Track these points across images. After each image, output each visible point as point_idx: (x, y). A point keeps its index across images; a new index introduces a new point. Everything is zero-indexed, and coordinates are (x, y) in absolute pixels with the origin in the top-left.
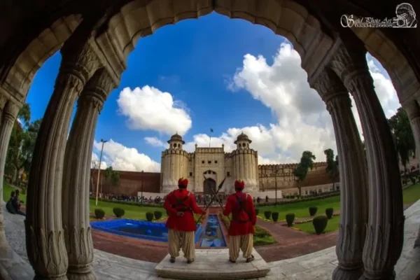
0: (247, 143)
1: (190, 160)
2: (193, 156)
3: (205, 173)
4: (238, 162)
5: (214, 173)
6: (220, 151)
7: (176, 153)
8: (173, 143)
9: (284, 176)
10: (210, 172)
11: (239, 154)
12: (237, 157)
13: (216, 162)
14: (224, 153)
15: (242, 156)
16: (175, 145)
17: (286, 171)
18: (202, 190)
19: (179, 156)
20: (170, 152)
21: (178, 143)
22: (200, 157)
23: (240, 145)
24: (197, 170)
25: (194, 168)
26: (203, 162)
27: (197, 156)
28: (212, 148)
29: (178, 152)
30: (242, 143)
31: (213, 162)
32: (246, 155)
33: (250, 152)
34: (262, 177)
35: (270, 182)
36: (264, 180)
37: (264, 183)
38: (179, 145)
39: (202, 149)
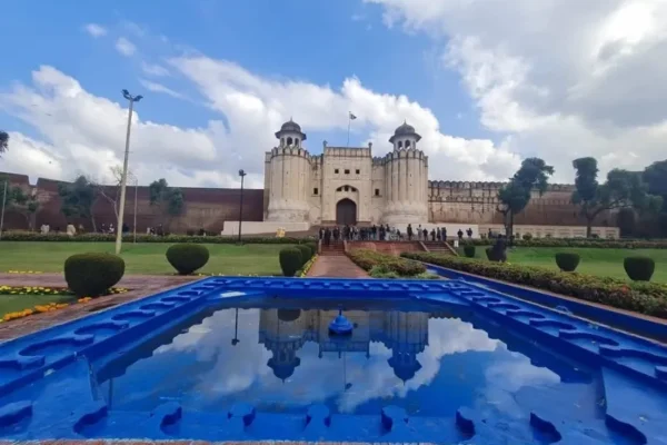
0: (412, 140)
1: (315, 168)
2: (319, 161)
3: (339, 190)
4: (396, 173)
5: (354, 190)
6: (364, 153)
7: (291, 154)
8: (286, 137)
9: (472, 202)
10: (347, 188)
11: (399, 158)
12: (396, 164)
13: (358, 172)
14: (370, 156)
15: (403, 162)
16: (290, 141)
17: (477, 193)
18: (334, 218)
19: (296, 158)
20: (280, 152)
21: (294, 137)
22: (330, 164)
23: (400, 144)
24: (326, 184)
25: (322, 180)
26: (337, 171)
27: (326, 160)
28: (352, 149)
29: (295, 152)
30: (404, 140)
31: (353, 172)
32: (411, 162)
33: (417, 155)
34: (431, 201)
35: (445, 210)
36: (436, 206)
37: (434, 210)
38: (297, 141)
39: (335, 149)
